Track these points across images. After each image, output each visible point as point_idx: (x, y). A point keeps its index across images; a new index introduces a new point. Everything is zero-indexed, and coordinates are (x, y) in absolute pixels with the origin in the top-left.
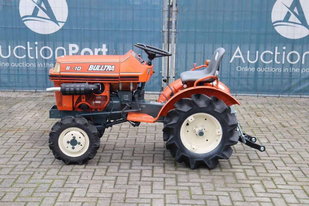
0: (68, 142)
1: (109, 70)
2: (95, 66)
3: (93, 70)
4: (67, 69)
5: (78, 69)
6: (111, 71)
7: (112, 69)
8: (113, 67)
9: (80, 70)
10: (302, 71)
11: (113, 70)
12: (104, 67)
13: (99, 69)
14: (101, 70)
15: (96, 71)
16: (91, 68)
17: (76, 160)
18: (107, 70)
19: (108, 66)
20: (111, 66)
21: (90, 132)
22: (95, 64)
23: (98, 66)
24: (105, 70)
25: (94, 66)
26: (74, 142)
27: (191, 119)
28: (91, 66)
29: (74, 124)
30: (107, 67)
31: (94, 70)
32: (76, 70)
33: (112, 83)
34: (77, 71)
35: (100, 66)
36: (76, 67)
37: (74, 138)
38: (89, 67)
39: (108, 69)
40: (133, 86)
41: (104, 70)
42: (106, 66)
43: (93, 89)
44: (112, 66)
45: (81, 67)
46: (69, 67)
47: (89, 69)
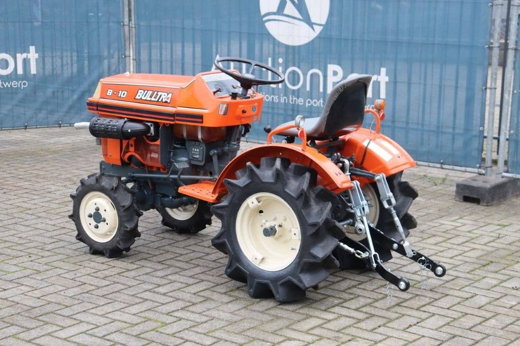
0: (90, 216)
1: (164, 101)
2: (146, 91)
3: (141, 98)
4: (108, 94)
5: (122, 96)
6: (166, 102)
7: (168, 98)
9: (124, 96)
11: (169, 102)
13: (150, 97)
14: (153, 99)
15: (146, 102)
16: (140, 95)
18: (160, 100)
19: (163, 94)
20: (166, 94)
21: (118, 203)
22: (145, 89)
23: (149, 92)
24: (158, 101)
25: (144, 91)
26: (97, 217)
27: (251, 201)
28: (140, 91)
30: (161, 96)
31: (143, 98)
32: (119, 96)
33: (167, 124)
34: (121, 99)
35: (152, 92)
36: (120, 92)
37: (97, 209)
38: (138, 92)
39: (162, 99)
40: (202, 133)
41: (156, 100)
42: (160, 94)
43: (129, 131)
44: (168, 95)
45: (126, 92)
46: (111, 90)
47: (137, 97)
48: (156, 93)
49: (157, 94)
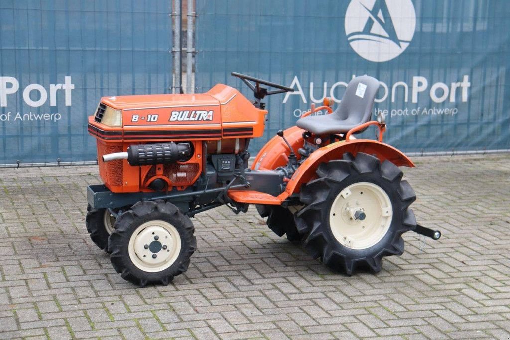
0: (146, 247)
1: (205, 119)
2: (181, 112)
3: (177, 120)
4: (133, 120)
5: (152, 120)
6: (208, 120)
7: (209, 116)
8: (211, 113)
9: (156, 120)
10: (392, 114)
11: (211, 119)
12: (195, 113)
13: (188, 117)
14: (191, 119)
15: (183, 122)
16: (175, 116)
17: (157, 277)
18: (200, 119)
19: (202, 112)
20: (206, 112)
22: (181, 110)
23: (185, 112)
24: (198, 120)
25: (179, 112)
26: (156, 247)
28: (174, 113)
29: (156, 214)
30: (200, 114)
31: (179, 119)
32: (149, 120)
33: (210, 141)
34: (151, 123)
35: (188, 112)
36: (150, 116)
37: (156, 238)
38: (171, 114)
39: (203, 118)
40: (240, 144)
41: (196, 119)
42: (198, 113)
43: (184, 153)
44: (208, 113)
45: (157, 116)
46: (138, 116)
47: (172, 119)
48: (194, 112)
49: (195, 114)
